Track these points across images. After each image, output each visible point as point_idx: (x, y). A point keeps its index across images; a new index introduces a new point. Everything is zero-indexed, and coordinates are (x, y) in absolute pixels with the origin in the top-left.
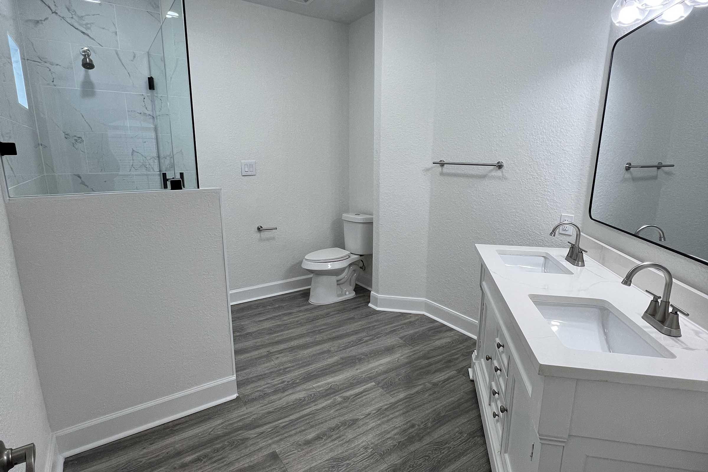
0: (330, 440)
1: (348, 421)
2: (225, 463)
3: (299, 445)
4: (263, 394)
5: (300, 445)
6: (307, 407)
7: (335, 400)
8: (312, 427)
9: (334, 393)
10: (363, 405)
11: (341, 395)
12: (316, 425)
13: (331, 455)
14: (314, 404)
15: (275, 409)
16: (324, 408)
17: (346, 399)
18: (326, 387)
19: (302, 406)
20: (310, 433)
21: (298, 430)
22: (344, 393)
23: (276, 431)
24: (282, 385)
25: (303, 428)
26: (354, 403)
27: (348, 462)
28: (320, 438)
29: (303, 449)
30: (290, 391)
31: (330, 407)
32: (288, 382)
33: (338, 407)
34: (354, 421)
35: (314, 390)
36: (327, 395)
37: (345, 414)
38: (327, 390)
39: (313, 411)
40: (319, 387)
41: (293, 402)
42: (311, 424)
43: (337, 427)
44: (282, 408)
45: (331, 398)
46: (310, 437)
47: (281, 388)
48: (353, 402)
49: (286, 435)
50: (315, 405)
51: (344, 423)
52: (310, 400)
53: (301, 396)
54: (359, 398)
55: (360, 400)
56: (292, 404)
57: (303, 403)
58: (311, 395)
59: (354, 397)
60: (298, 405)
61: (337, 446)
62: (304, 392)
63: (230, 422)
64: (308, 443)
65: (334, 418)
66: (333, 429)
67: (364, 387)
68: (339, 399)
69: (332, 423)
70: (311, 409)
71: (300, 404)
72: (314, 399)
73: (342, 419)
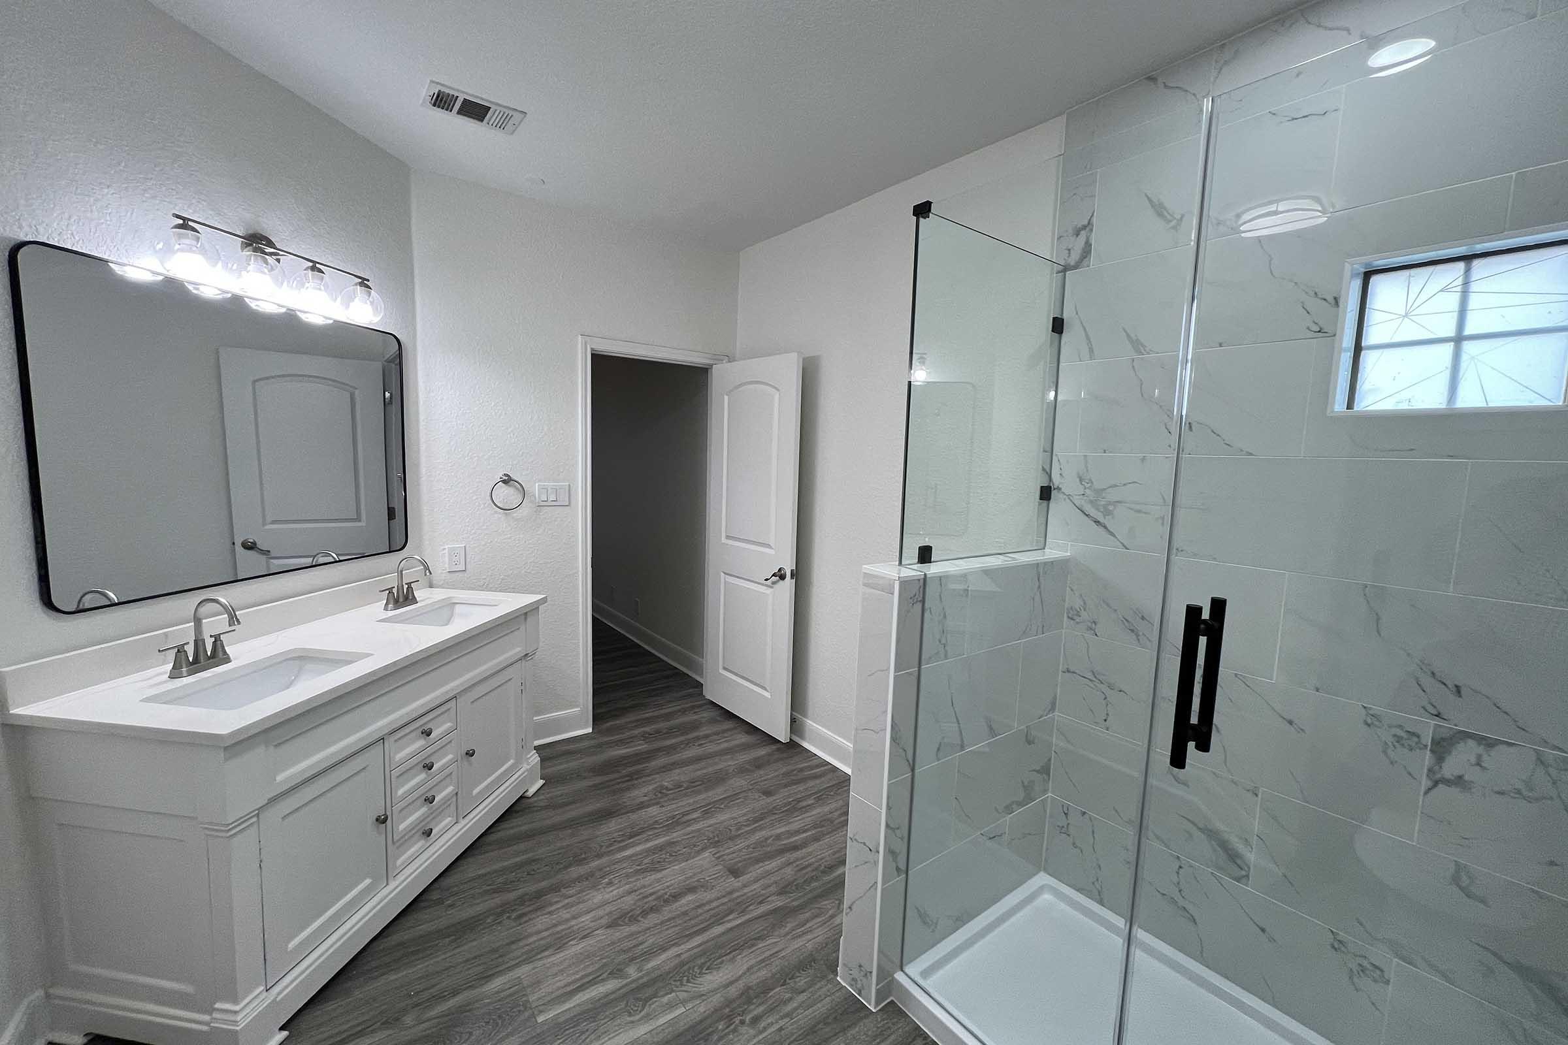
0: (659, 894)
1: (626, 924)
2: (794, 865)
3: (704, 886)
4: (788, 981)
5: (702, 886)
6: (696, 950)
7: (640, 970)
8: (685, 913)
9: (639, 989)
10: (588, 957)
11: (625, 982)
12: (678, 916)
13: (659, 875)
14: (683, 957)
15: (753, 945)
16: (664, 949)
17: (617, 972)
18: (655, 1004)
19: (703, 953)
20: (689, 902)
21: (707, 907)
22: (620, 985)
23: (741, 906)
24: (755, 1013)
25: (700, 911)
26: (604, 961)
27: (639, 868)
28: (674, 897)
29: (698, 881)
30: (733, 991)
31: (651, 953)
32: (742, 1022)
33: (638, 950)
34: (612, 925)
35: (682, 995)
36: (654, 981)
37: (626, 937)
38: (655, 995)
39: (685, 943)
40: (671, 1006)
41: (722, 963)
42: (688, 918)
43: (645, 913)
44: (739, 948)
45: (648, 974)
46: (690, 897)
47: (755, 1001)
48: (605, 965)
49: (725, 900)
50: (679, 955)
51: (634, 919)
52: (690, 968)
53: (709, 977)
54: (590, 974)
55: (590, 970)
56: (724, 958)
57: (703, 961)
58: (688, 981)
59: (598, 977)
60: (712, 956)
61: (650, 885)
62: (703, 989)
63: (820, 919)
64: (691, 890)
65: (647, 930)
66: (653, 909)
67: (567, 1006)
68: (632, 972)
69: (653, 919)
70: (689, 945)
71: (710, 958)
72: (684, 972)
73: (634, 928)
